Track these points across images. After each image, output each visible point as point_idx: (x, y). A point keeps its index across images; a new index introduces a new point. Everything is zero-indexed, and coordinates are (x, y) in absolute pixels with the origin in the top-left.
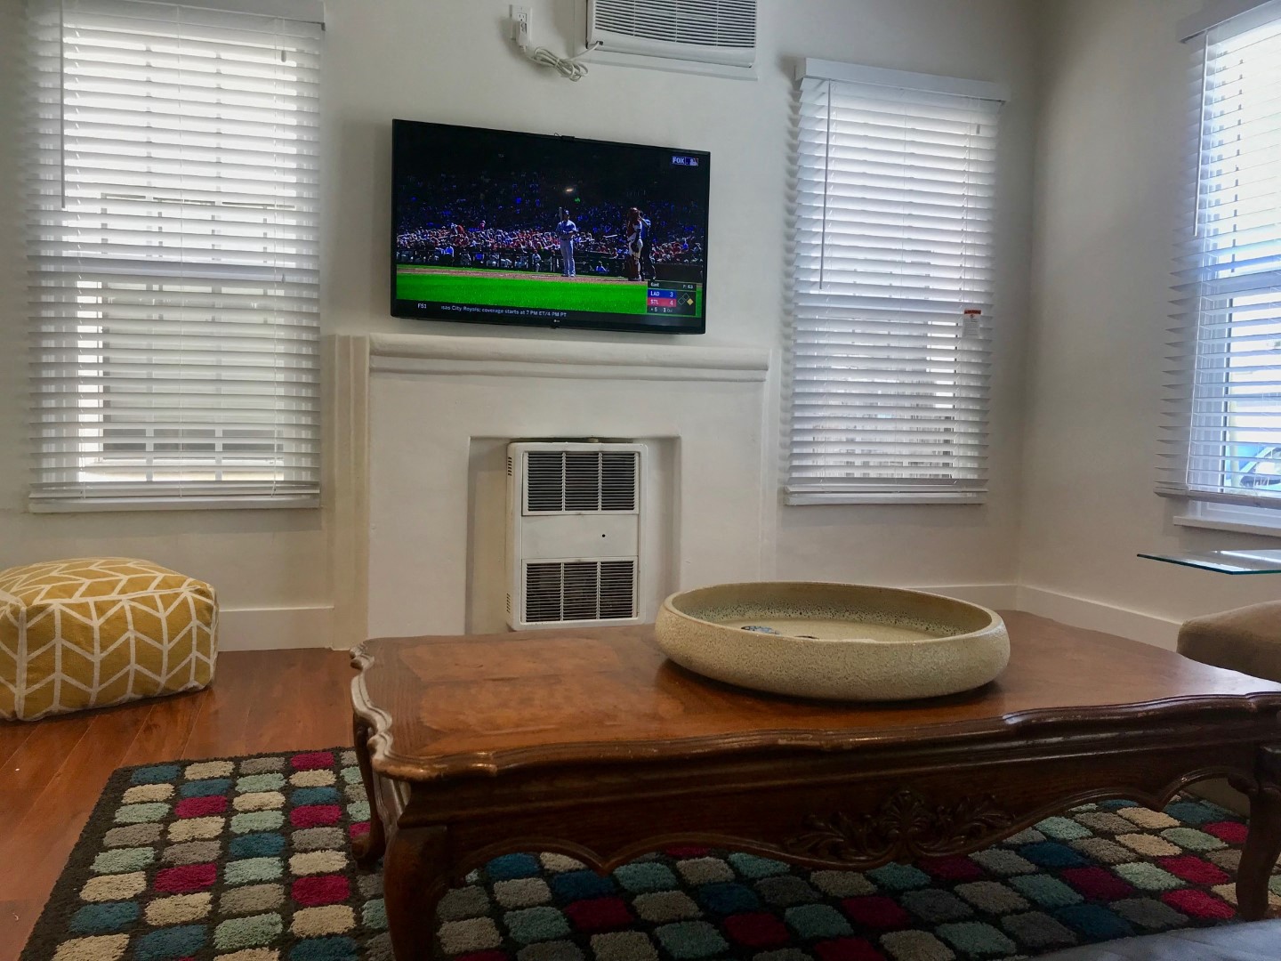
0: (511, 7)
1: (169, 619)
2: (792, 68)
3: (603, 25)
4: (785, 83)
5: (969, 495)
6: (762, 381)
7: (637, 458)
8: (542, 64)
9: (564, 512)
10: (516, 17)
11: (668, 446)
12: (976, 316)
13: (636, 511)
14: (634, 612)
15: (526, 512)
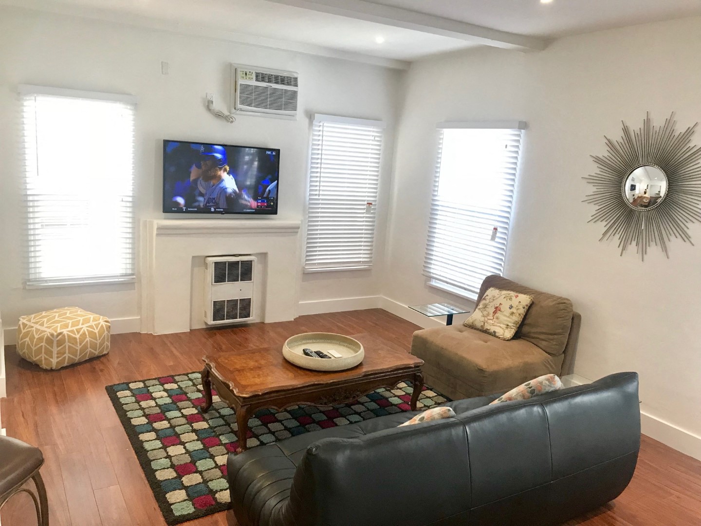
0: (207, 94)
1: (98, 332)
2: (310, 116)
3: (242, 103)
4: (307, 121)
5: (366, 267)
6: (298, 232)
7: (253, 262)
8: (219, 115)
9: (227, 282)
10: (209, 98)
11: (264, 256)
12: (370, 205)
13: (252, 281)
14: (251, 316)
15: (214, 283)
